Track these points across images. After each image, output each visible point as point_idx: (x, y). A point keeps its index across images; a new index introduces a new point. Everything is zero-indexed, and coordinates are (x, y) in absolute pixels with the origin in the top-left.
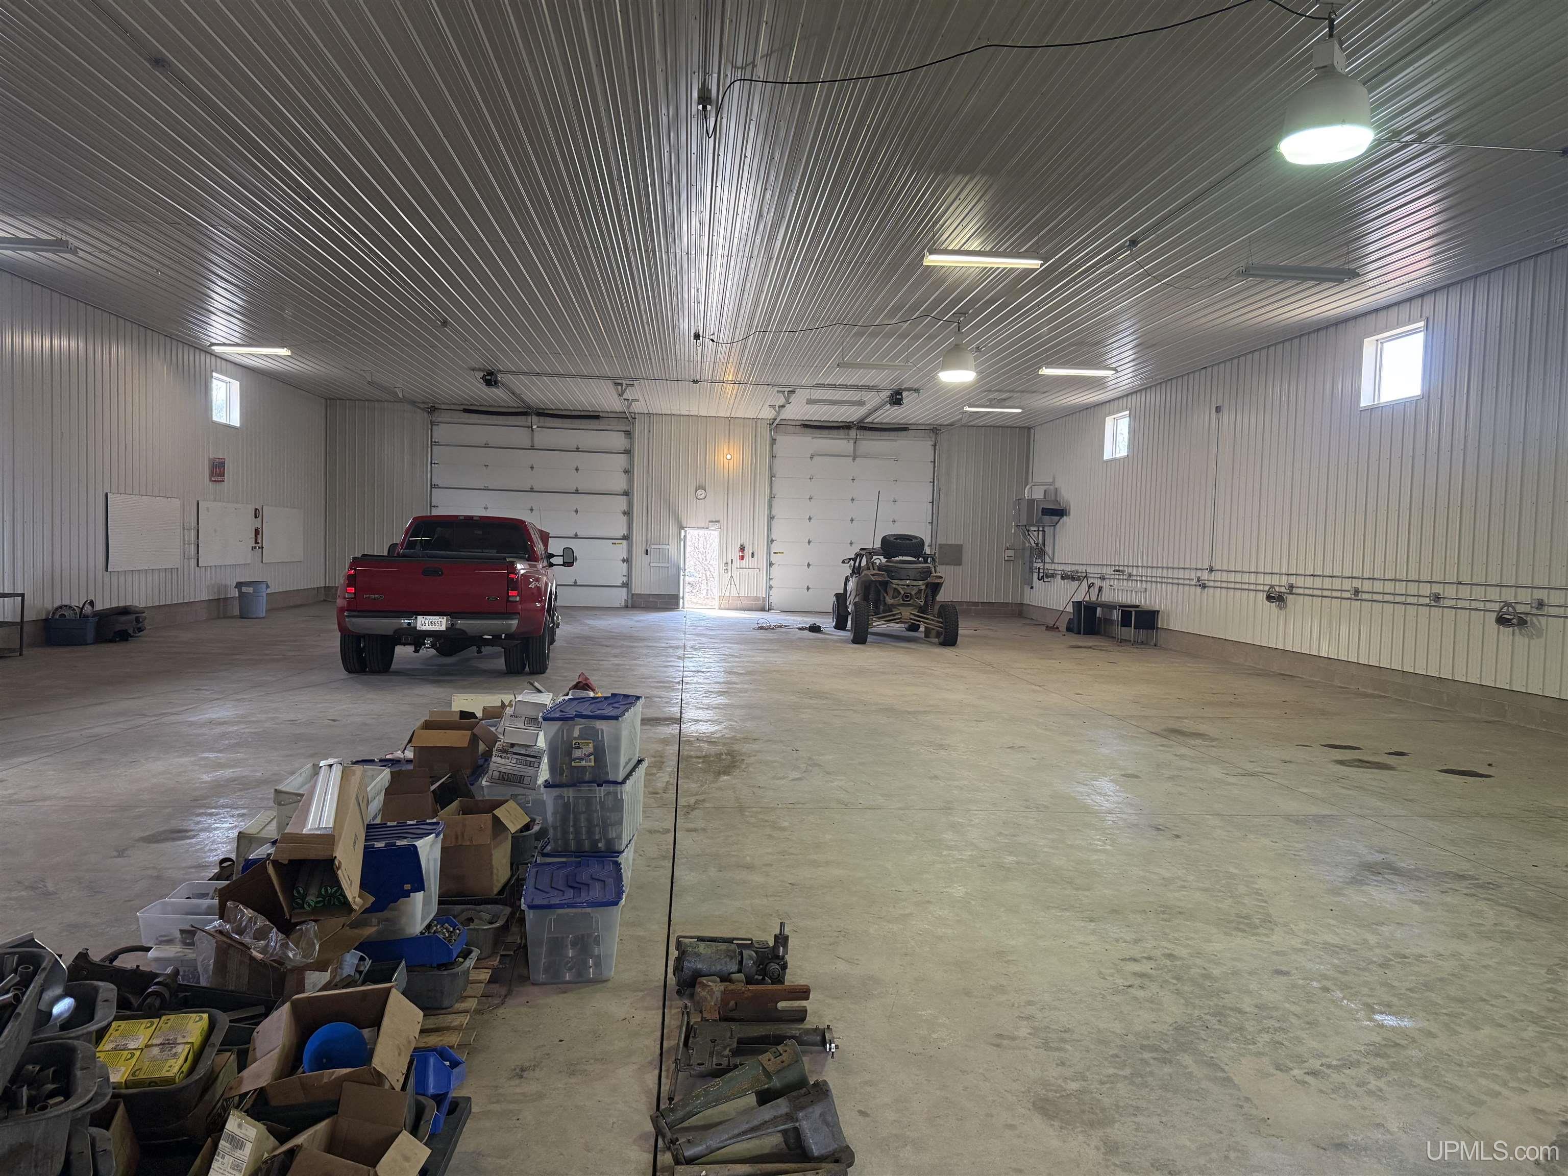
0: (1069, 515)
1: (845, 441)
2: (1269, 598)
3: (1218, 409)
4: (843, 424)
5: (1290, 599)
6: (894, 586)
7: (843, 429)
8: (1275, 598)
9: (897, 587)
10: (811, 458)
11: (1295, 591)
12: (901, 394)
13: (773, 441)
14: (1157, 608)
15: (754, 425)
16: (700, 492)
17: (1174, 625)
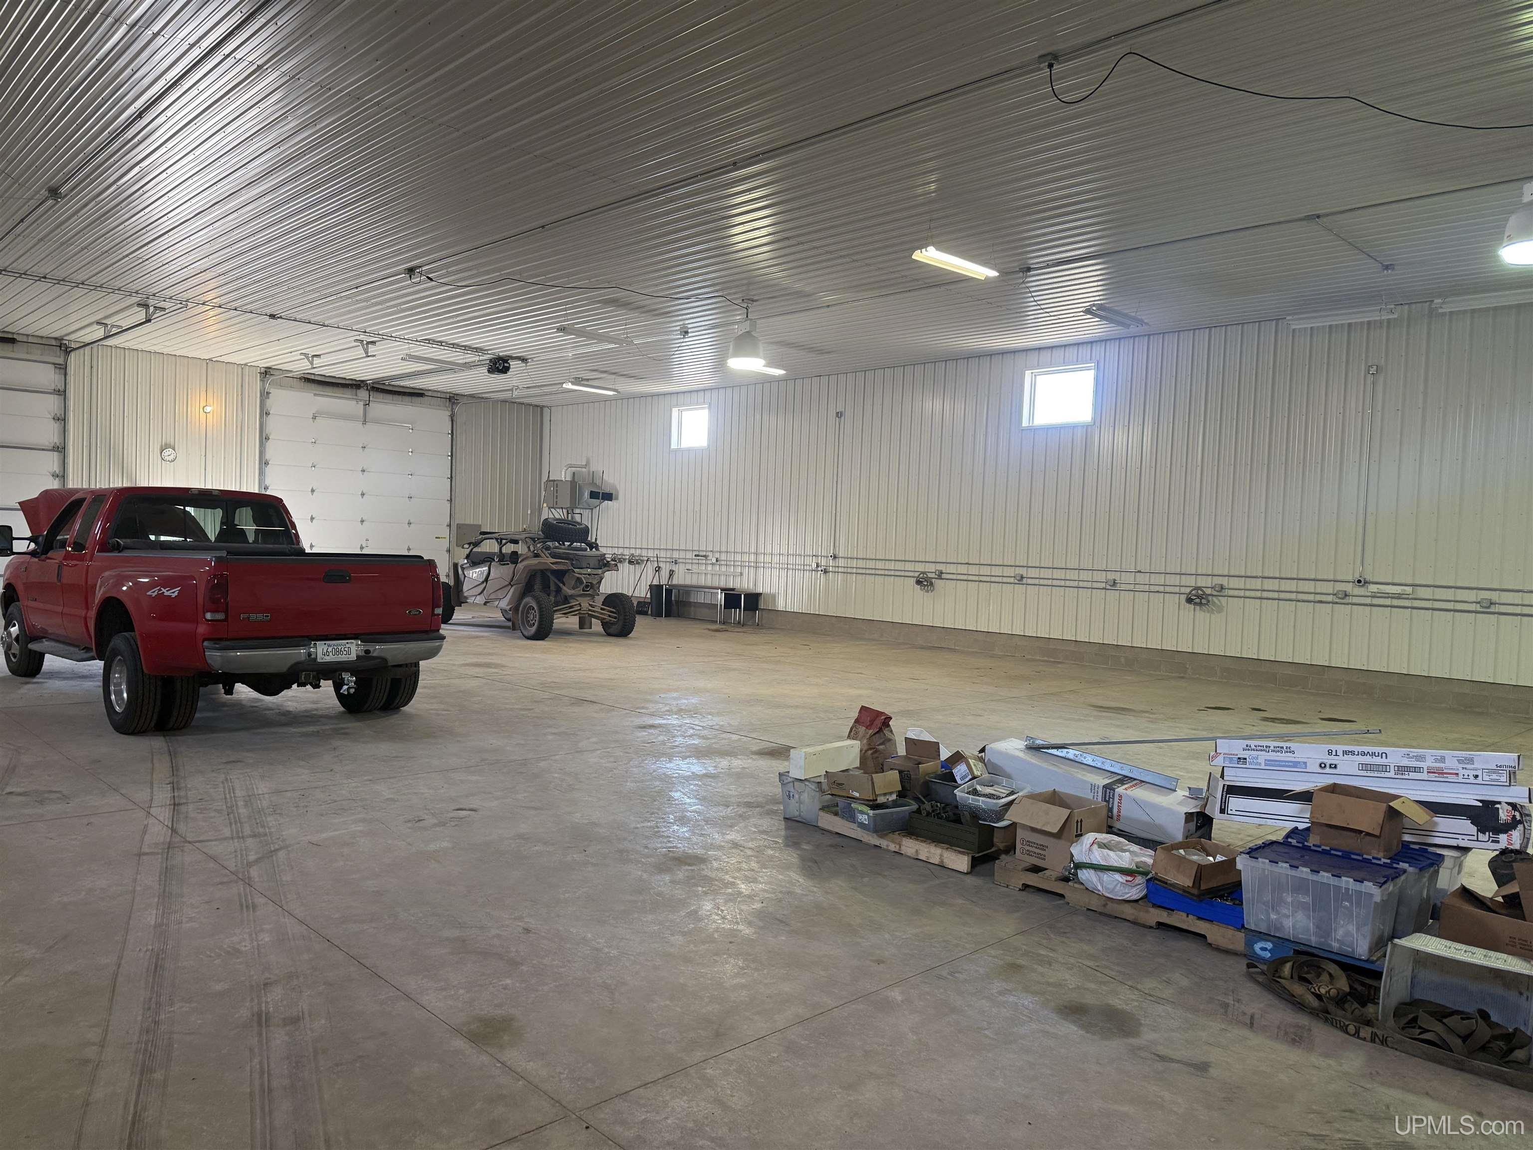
0: (617, 499)
1: (354, 402)
2: (919, 582)
3: (839, 415)
4: (350, 382)
5: (938, 583)
6: (577, 575)
7: (352, 388)
8: (924, 582)
9: (580, 576)
10: (314, 418)
11: (944, 576)
12: (506, 361)
13: (265, 395)
14: (760, 590)
15: (240, 372)
16: (166, 452)
17: (781, 606)
